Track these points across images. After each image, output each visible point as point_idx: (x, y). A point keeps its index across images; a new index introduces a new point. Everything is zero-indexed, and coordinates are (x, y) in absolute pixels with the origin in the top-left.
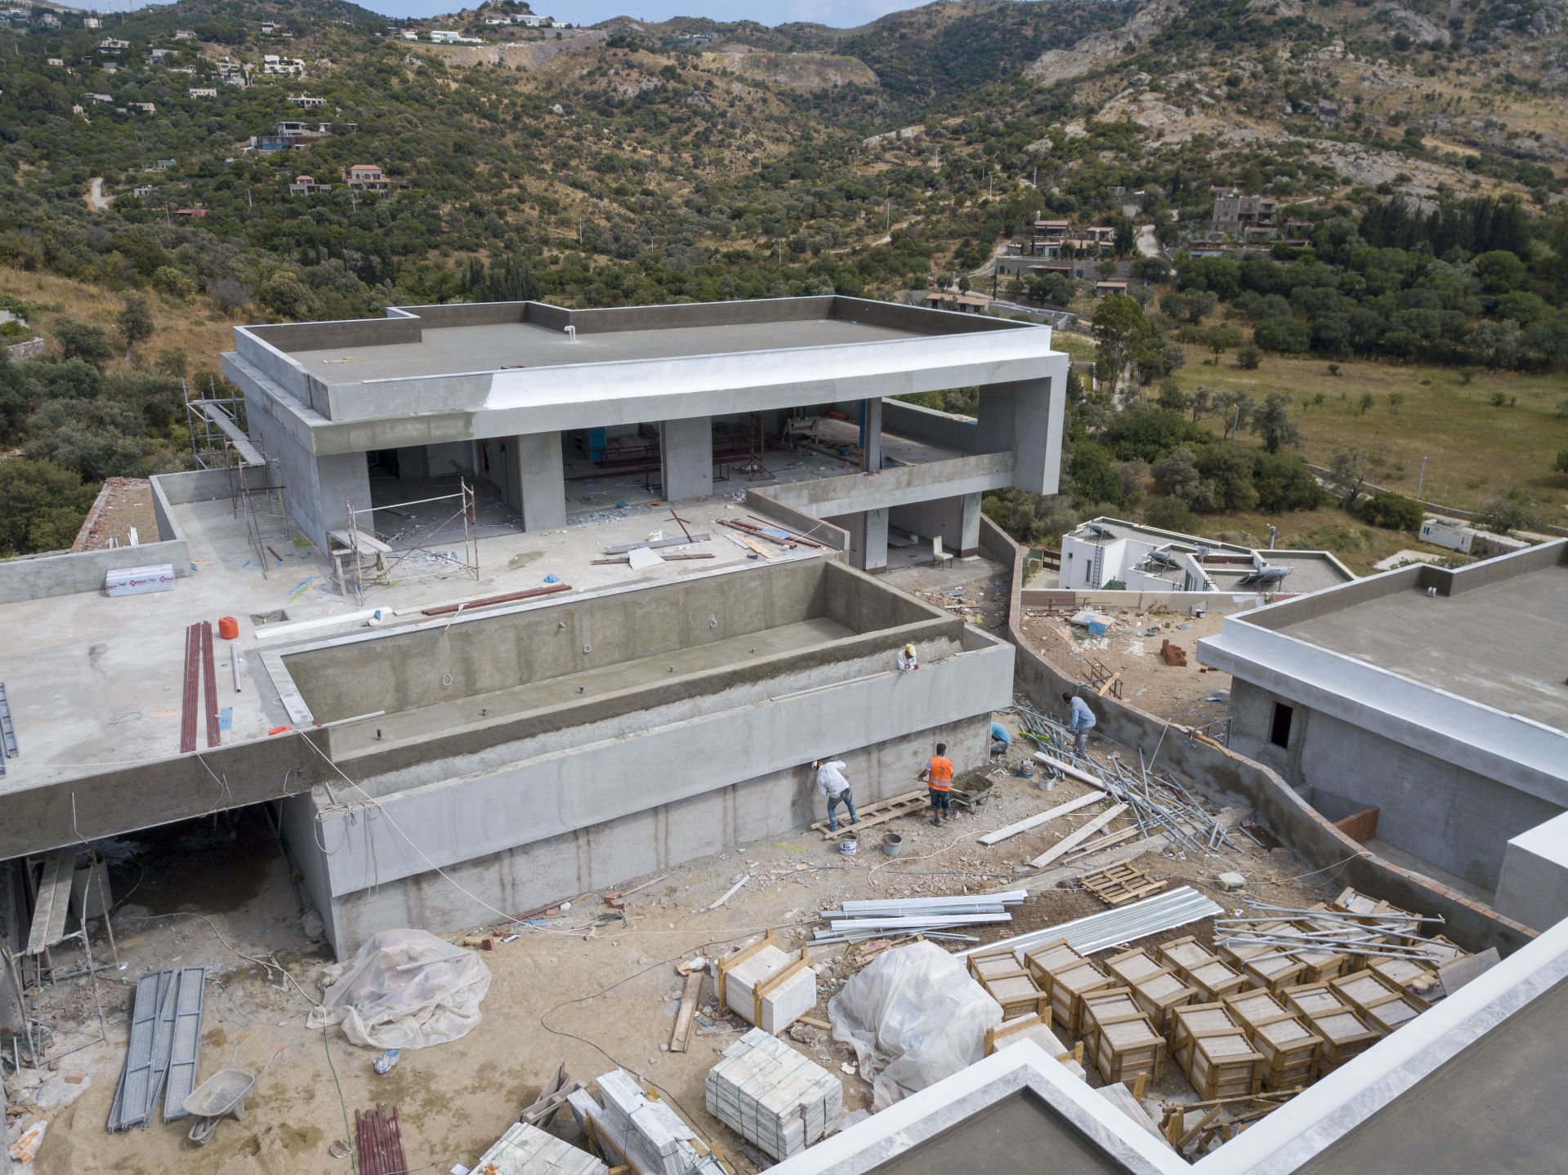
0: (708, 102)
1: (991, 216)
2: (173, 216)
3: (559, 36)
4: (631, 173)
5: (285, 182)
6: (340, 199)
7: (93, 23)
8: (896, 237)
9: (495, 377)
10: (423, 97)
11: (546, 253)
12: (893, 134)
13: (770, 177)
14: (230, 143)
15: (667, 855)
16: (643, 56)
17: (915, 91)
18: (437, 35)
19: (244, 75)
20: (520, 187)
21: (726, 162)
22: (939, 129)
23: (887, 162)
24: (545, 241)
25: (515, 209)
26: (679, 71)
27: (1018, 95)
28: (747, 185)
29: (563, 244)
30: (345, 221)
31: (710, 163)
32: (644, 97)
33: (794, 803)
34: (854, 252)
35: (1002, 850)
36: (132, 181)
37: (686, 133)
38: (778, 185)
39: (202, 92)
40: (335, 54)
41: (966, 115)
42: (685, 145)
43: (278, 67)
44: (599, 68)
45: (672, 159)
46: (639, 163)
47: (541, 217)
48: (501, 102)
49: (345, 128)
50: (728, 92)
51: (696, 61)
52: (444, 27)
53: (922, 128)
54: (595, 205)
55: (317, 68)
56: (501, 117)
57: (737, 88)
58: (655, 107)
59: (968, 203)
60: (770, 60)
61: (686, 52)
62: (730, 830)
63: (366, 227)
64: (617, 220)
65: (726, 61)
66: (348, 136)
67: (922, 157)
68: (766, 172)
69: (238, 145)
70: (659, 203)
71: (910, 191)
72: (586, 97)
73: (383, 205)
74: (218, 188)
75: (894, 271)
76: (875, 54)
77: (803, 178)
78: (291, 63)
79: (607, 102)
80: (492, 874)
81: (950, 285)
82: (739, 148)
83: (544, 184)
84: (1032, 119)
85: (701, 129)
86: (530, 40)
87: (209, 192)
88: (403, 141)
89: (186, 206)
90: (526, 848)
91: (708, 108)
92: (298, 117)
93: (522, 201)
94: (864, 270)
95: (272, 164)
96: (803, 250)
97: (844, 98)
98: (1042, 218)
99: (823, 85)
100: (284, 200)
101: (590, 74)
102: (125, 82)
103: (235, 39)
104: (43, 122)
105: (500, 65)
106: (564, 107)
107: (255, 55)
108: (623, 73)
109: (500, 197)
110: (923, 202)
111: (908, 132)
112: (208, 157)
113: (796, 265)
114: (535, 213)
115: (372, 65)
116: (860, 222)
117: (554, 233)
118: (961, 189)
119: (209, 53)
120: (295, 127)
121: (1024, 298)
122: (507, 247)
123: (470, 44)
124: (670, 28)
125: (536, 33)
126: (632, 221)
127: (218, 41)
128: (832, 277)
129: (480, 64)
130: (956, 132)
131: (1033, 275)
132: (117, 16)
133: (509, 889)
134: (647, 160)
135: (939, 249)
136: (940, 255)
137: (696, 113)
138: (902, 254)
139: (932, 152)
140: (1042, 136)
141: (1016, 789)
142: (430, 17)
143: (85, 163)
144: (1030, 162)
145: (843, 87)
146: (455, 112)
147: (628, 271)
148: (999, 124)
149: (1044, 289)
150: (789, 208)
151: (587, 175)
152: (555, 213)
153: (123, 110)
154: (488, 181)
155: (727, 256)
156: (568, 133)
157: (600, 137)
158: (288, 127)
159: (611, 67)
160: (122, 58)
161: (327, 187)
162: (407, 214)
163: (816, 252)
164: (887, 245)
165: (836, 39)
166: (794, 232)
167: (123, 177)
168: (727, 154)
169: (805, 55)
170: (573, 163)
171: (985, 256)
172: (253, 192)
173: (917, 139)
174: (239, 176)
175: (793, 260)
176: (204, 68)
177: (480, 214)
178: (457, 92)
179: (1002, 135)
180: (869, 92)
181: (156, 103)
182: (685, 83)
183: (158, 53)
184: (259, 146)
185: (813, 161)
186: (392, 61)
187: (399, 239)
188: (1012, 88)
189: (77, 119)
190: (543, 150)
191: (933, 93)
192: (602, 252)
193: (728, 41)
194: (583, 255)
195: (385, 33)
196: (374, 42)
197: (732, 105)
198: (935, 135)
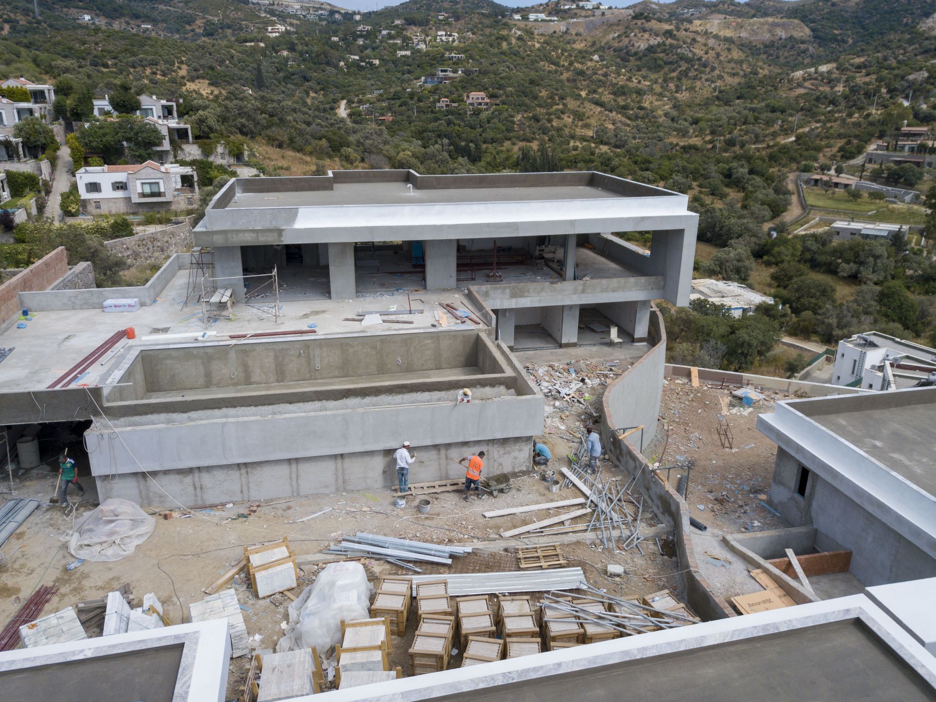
0: (691, 51)
1: (871, 124)
2: (376, 121)
3: (603, 14)
4: (634, 96)
5: (434, 102)
6: (462, 111)
7: (358, 17)
8: (798, 138)
9: (300, 210)
10: (518, 52)
11: (572, 144)
12: (813, 70)
13: (723, 98)
14: (411, 80)
15: (298, 488)
16: (654, 24)
17: (837, 41)
18: (532, 17)
19: (425, 43)
20: (564, 104)
21: (697, 89)
22: (847, 65)
23: (805, 88)
24: (573, 137)
25: (559, 118)
26: (675, 32)
27: (910, 42)
28: (706, 104)
29: (583, 139)
30: (462, 124)
31: (686, 90)
32: (651, 49)
33: (384, 472)
34: (769, 147)
35: (493, 522)
36: (360, 102)
37: (674, 71)
38: (727, 103)
39: (403, 53)
40: (475, 30)
41: (868, 55)
42: (672, 78)
43: (444, 38)
44: (625, 33)
45: (662, 87)
46: (640, 90)
47: (573, 122)
48: (563, 55)
49: (472, 71)
50: (705, 45)
51: (688, 26)
52: (537, 11)
53: (835, 65)
54: (607, 116)
55: (465, 38)
56: (562, 63)
57: (711, 42)
58: (656, 55)
59: (856, 115)
60: (737, 24)
61: (683, 20)
62: (340, 481)
63: (473, 127)
64: (619, 125)
65: (708, 25)
66: (472, 76)
67: (831, 85)
68: (720, 95)
69: (415, 81)
70: (648, 115)
71: (817, 107)
72: (615, 51)
73: (484, 115)
74: (401, 106)
75: (793, 159)
76: (811, 17)
77: (745, 99)
78: (450, 35)
79: (627, 53)
80: (188, 480)
81: (829, 170)
82: (707, 80)
83: (578, 103)
84: (919, 58)
85: (684, 68)
86: (586, 17)
87: (396, 108)
88: (501, 78)
89: (383, 115)
90: (209, 469)
91: (690, 55)
92: (448, 65)
93: (563, 113)
94: (772, 158)
95: (430, 92)
96: (734, 145)
97: (785, 47)
98: (908, 125)
99: (772, 38)
100: (432, 112)
101: (619, 36)
102: (366, 49)
103: (423, 23)
104: (324, 71)
105: (566, 33)
106: (600, 57)
107: (433, 32)
108: (639, 35)
109: (551, 110)
110: (823, 114)
111: (823, 68)
112: (399, 88)
113: (727, 155)
114: (570, 120)
115: (493, 35)
116: (777, 127)
117: (579, 132)
118: (854, 105)
119: (410, 31)
120: (446, 71)
121: (883, 180)
122: (549, 140)
123: (551, 21)
124: (675, 6)
125: (590, 13)
126: (628, 125)
127: (415, 25)
128: (749, 162)
129: (555, 32)
130: (859, 67)
131: (892, 165)
132: (370, 13)
133: (198, 490)
134: (646, 88)
135: (829, 146)
136: (828, 150)
137: (681, 59)
138: (801, 149)
139: (838, 81)
140: (921, 69)
141: (535, 488)
142: (530, 6)
143: (340, 93)
144: (909, 87)
145: (786, 39)
146: (536, 61)
147: (618, 156)
148: (893, 62)
149: (899, 175)
150: (730, 118)
151: (607, 97)
152: (582, 120)
153: (363, 64)
154: (545, 101)
155: (684, 148)
156: (600, 72)
157: (619, 74)
158: (442, 71)
159: (632, 31)
160: (367, 35)
161: (456, 105)
162: (496, 120)
163: (743, 146)
164: (792, 142)
165: (786, 8)
166: (730, 133)
167: (356, 100)
168: (698, 84)
169: (762, 20)
170: (600, 90)
171: (860, 151)
172: (417, 107)
173: (829, 72)
174: (412, 98)
175: (726, 151)
176: (406, 39)
177: (537, 120)
178: (538, 49)
179: (893, 69)
180: (803, 42)
181: (380, 59)
182: (678, 40)
183: (384, 32)
184: (425, 82)
185: (753, 88)
186: (504, 32)
187: (489, 134)
188: (909, 36)
189: (341, 69)
190: (584, 83)
191: (850, 41)
192: (606, 144)
193: (712, 12)
194: (593, 145)
195: (503, 17)
196: (497, 22)
197: (707, 53)
198: (843, 70)
